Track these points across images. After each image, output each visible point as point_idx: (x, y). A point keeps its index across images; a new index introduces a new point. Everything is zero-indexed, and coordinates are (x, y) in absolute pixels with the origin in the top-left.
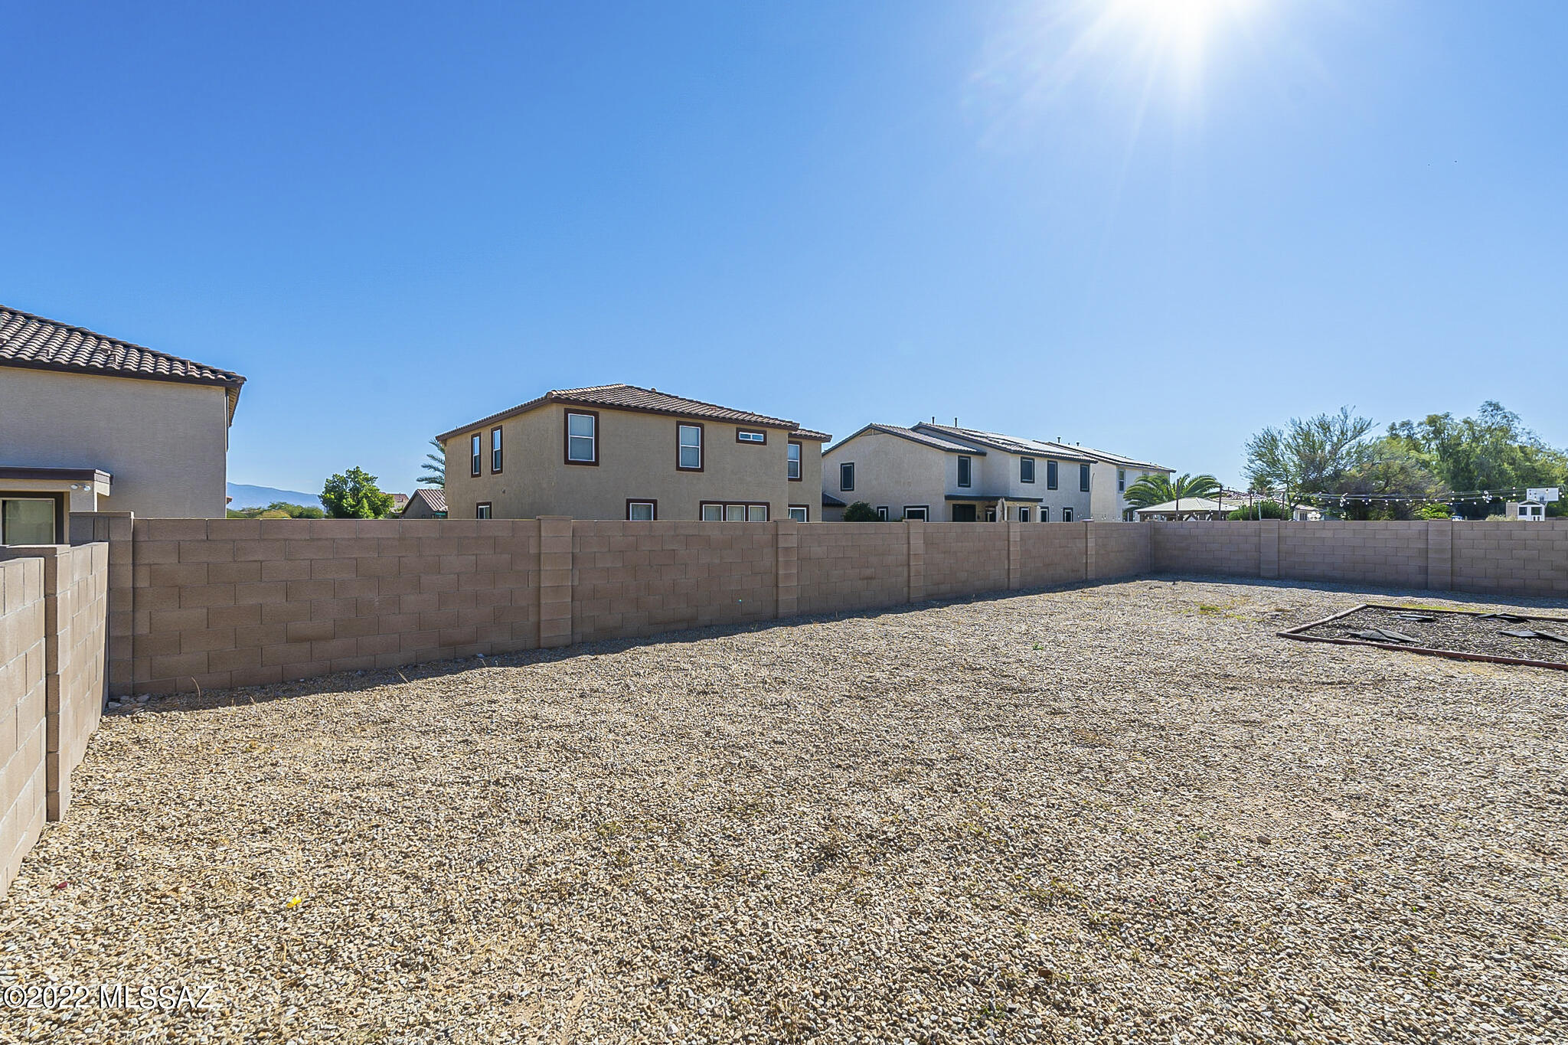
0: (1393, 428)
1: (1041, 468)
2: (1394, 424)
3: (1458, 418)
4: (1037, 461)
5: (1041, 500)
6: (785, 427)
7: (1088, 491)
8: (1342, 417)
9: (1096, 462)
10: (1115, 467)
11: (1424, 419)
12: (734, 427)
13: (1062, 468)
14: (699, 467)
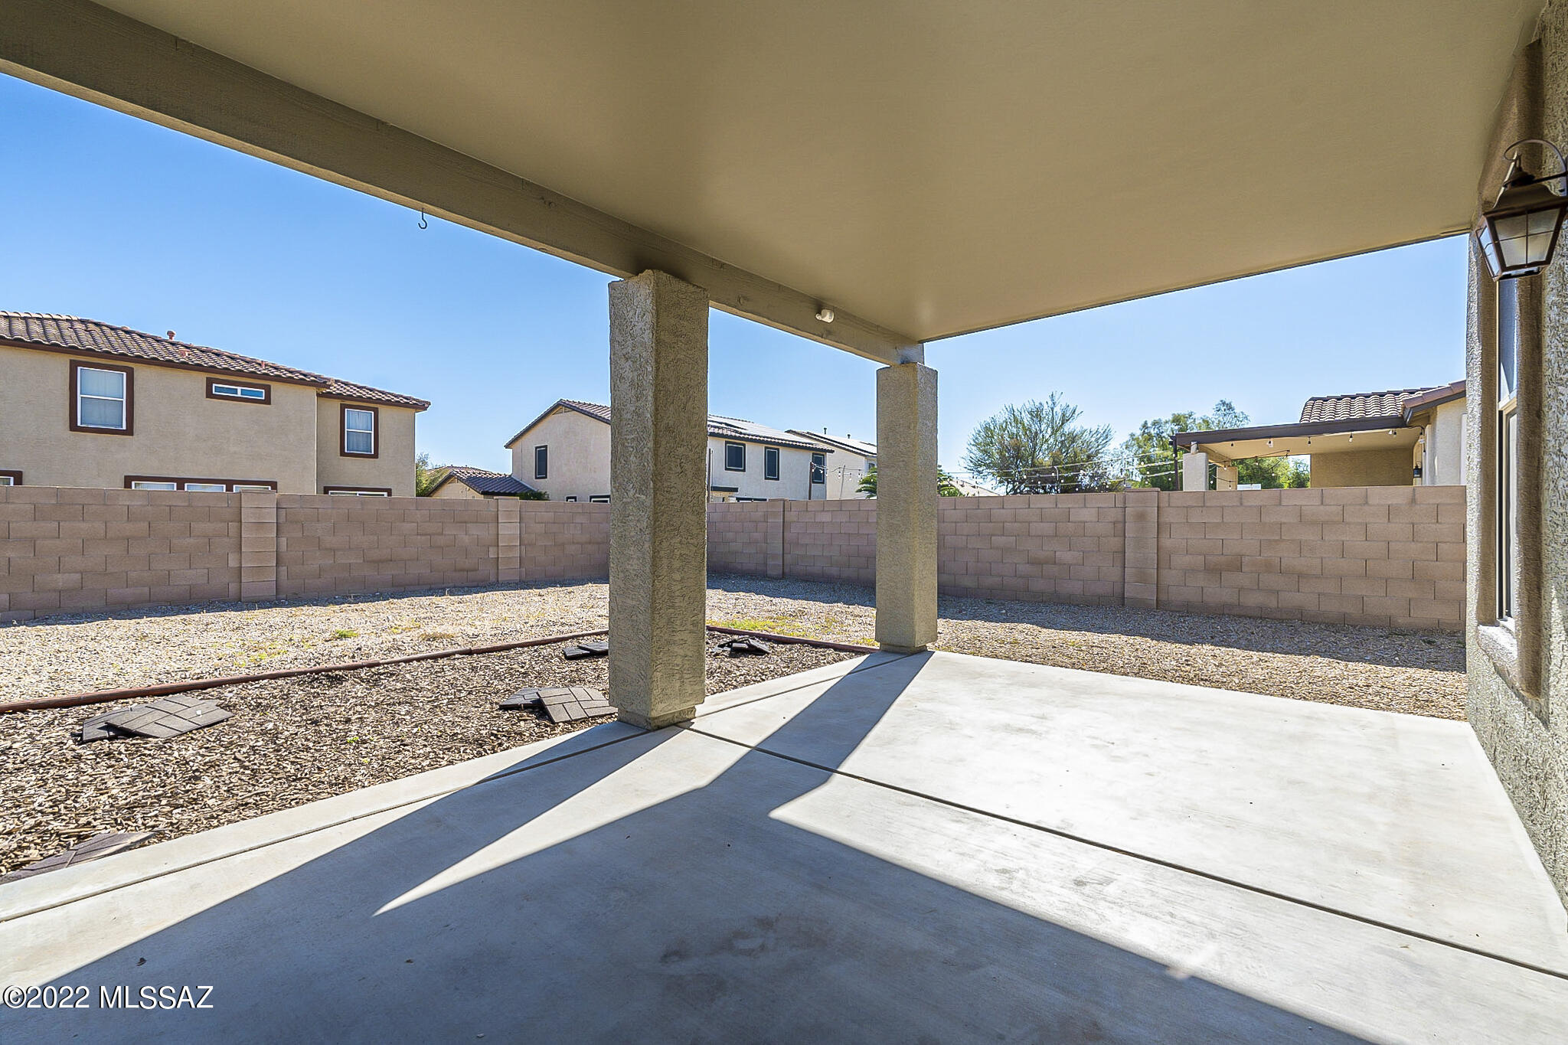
0: (1145, 426)
1: (755, 456)
2: (1146, 423)
3: (1198, 416)
4: (749, 446)
5: (736, 490)
6: (312, 384)
7: (823, 483)
8: (1050, 403)
9: (832, 452)
10: (864, 458)
11: (1171, 418)
12: (202, 377)
13: (784, 455)
14: (124, 428)
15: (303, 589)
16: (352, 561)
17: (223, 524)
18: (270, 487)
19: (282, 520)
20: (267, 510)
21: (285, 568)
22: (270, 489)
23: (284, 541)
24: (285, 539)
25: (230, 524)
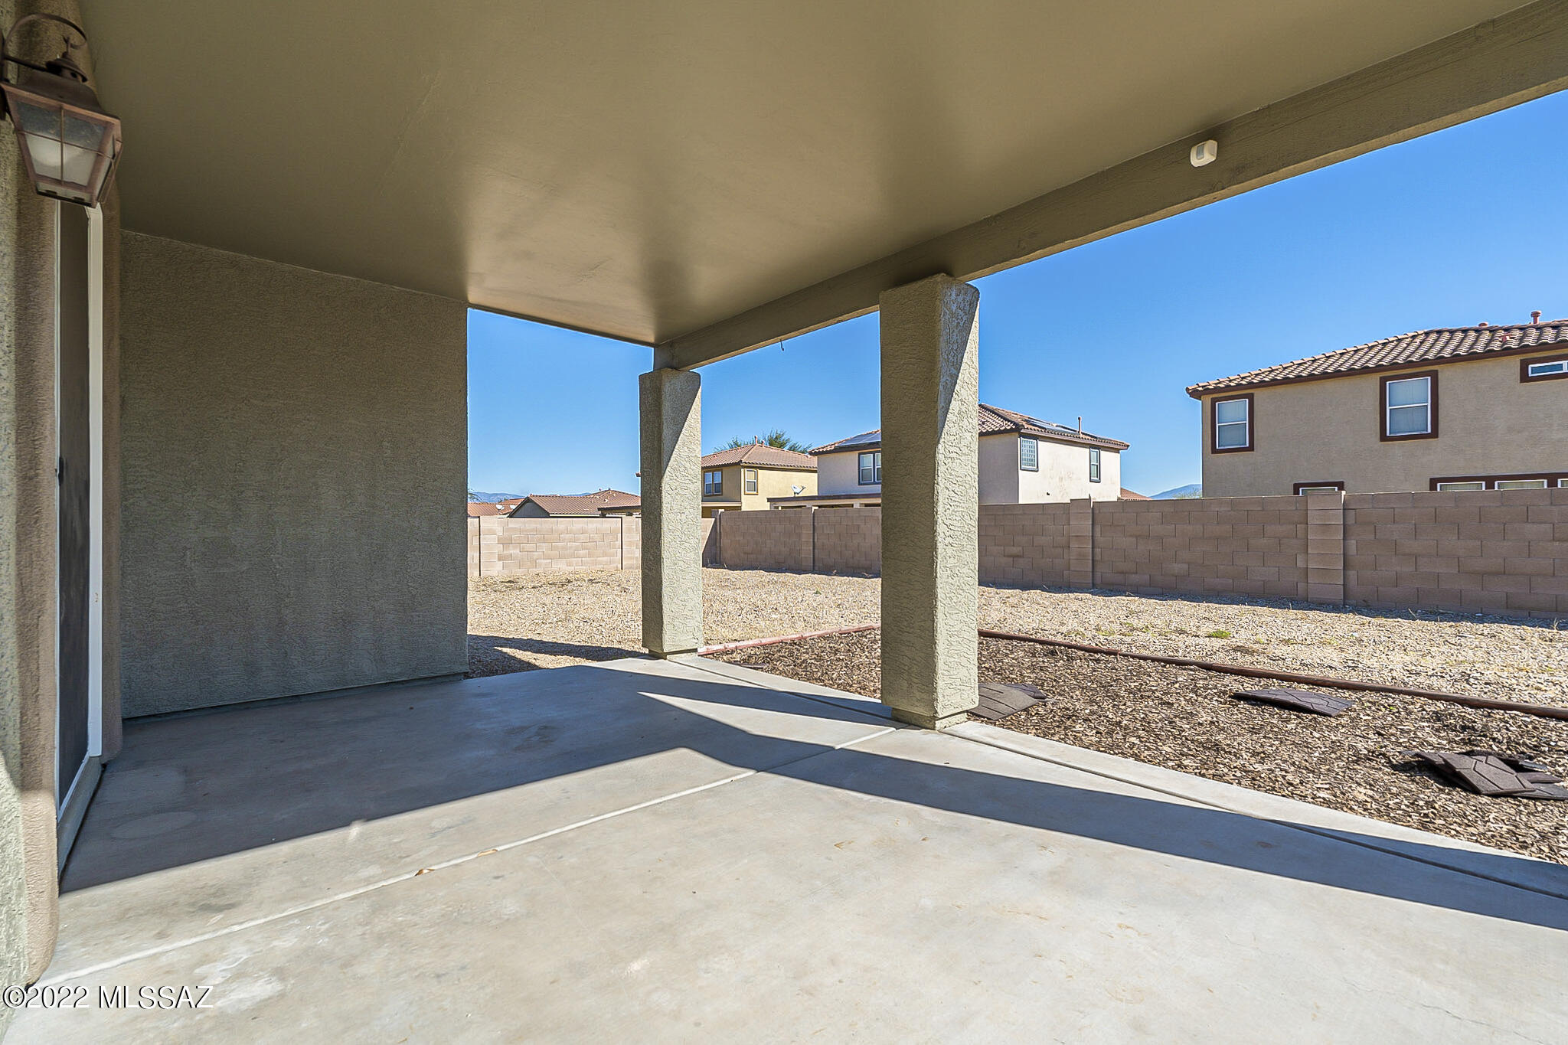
12: (1513, 361)
14: (1429, 431)
15: (1376, 598)
16: (1441, 571)
17: (1291, 526)
18: (1336, 488)
19: (1351, 521)
20: (1331, 512)
21: (1355, 572)
22: (1336, 490)
23: (1352, 543)
24: (1354, 542)
25: (1298, 526)
